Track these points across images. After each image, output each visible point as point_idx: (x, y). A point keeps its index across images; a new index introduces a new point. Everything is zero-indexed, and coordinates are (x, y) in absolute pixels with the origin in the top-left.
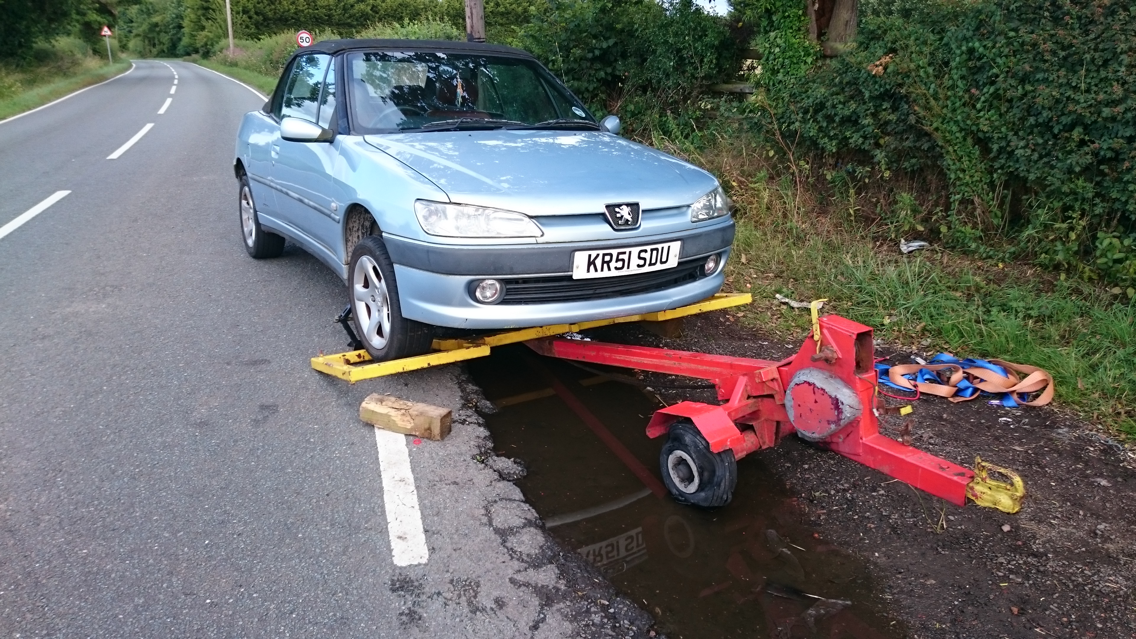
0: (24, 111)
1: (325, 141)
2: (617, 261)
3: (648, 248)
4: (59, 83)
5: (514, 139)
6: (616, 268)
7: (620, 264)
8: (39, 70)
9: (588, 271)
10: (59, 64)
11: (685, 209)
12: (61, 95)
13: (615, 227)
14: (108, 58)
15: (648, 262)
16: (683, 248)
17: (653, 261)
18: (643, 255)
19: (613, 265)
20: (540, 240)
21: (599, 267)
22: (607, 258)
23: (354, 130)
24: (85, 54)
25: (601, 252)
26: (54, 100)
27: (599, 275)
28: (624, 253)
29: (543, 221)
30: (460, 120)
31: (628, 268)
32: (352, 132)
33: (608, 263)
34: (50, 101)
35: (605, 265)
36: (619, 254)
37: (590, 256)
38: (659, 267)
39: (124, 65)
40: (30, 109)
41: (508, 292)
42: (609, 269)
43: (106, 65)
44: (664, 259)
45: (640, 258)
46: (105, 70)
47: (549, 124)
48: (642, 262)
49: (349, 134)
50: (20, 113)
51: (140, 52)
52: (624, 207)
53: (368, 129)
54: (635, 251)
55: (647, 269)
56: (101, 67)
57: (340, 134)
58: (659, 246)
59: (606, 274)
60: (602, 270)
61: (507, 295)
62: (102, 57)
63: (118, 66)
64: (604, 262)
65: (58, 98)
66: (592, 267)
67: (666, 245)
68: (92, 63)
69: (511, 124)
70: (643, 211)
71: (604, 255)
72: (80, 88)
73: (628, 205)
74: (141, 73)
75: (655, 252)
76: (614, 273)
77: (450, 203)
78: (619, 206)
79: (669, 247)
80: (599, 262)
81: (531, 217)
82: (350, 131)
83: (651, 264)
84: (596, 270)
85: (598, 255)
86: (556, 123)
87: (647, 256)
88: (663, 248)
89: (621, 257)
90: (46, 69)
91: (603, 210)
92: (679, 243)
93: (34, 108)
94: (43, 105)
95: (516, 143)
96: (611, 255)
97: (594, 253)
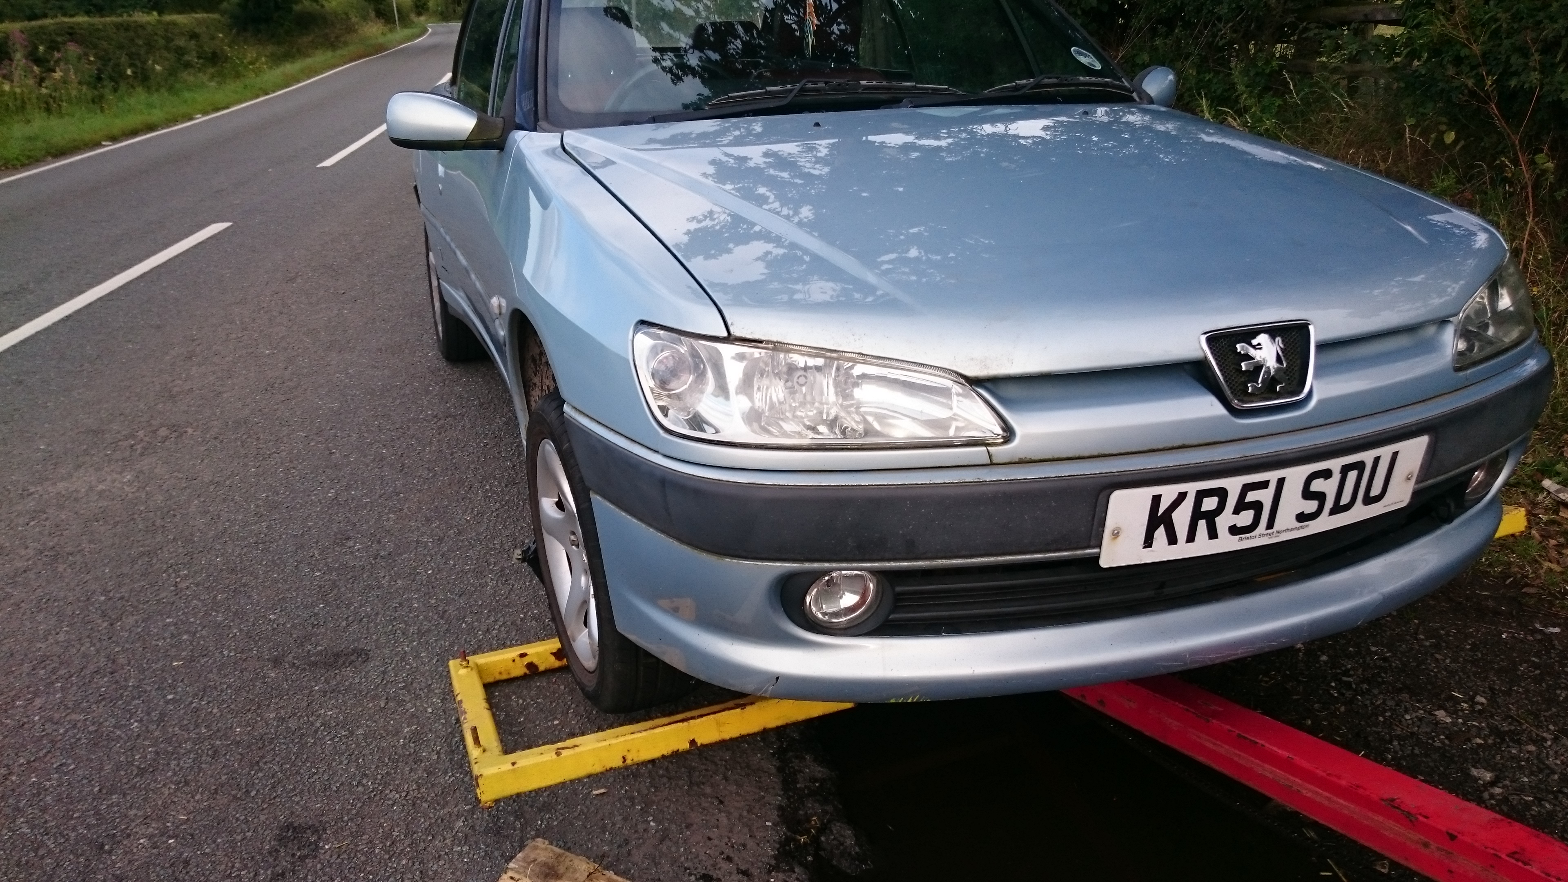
0: (257, 97)
1: (487, 145)
2: (1236, 512)
3: (1335, 464)
4: (320, 57)
5: (932, 128)
6: (1234, 530)
7: (1246, 518)
8: (300, 41)
9: (1148, 542)
10: (327, 31)
11: (1431, 330)
12: (317, 73)
13: (1235, 403)
14: (394, 23)
15: (1329, 504)
16: (1432, 452)
17: (1345, 499)
18: (1317, 485)
19: (1224, 522)
20: (1001, 452)
21: (1182, 531)
22: (1210, 504)
23: (547, 118)
24: (365, 18)
25: (1192, 488)
26: (304, 80)
27: (1183, 551)
28: (1264, 485)
29: (1011, 391)
30: (798, 86)
31: (1270, 525)
32: (542, 123)
33: (1211, 517)
34: (299, 82)
35: (1202, 524)
36: (1247, 488)
37: (1157, 499)
38: (1360, 513)
39: (415, 31)
40: (267, 94)
41: (898, 598)
42: (1213, 534)
43: (391, 30)
44: (1375, 491)
45: (1307, 494)
46: (390, 36)
47: (1017, 88)
48: (1311, 506)
49: (535, 129)
50: (251, 99)
51: (442, 14)
52: (1262, 339)
53: (579, 114)
54: (1296, 476)
55: (1325, 523)
56: (383, 34)
57: (521, 128)
58: (1367, 457)
59: (1203, 546)
60: (1191, 538)
61: (895, 609)
62: (386, 20)
63: (407, 32)
64: (1197, 514)
65: (309, 77)
66: (1160, 533)
67: (1385, 452)
68: (373, 30)
69: (925, 92)
70: (1322, 347)
71: (1201, 495)
72: (345, 63)
73: (1273, 331)
74: (436, 40)
75: (1352, 475)
76: (1226, 543)
77: (730, 339)
78: (1248, 334)
79: (1395, 455)
80: (1182, 518)
81: (974, 382)
82: (536, 120)
83: (1337, 509)
84: (1172, 539)
85: (1182, 496)
86: (1037, 86)
87: (1328, 487)
88: (1377, 460)
89: (1251, 497)
90: (310, 38)
91: (1200, 348)
92: (1423, 441)
93: (274, 91)
94: (286, 87)
95: (938, 138)
96: (1222, 494)
97: (1168, 493)
